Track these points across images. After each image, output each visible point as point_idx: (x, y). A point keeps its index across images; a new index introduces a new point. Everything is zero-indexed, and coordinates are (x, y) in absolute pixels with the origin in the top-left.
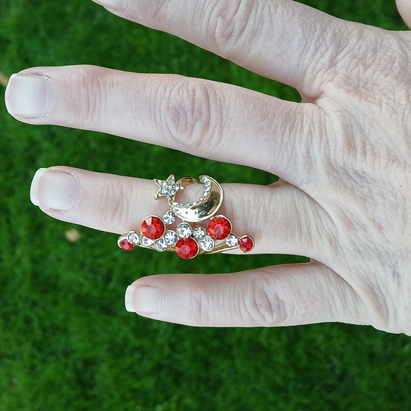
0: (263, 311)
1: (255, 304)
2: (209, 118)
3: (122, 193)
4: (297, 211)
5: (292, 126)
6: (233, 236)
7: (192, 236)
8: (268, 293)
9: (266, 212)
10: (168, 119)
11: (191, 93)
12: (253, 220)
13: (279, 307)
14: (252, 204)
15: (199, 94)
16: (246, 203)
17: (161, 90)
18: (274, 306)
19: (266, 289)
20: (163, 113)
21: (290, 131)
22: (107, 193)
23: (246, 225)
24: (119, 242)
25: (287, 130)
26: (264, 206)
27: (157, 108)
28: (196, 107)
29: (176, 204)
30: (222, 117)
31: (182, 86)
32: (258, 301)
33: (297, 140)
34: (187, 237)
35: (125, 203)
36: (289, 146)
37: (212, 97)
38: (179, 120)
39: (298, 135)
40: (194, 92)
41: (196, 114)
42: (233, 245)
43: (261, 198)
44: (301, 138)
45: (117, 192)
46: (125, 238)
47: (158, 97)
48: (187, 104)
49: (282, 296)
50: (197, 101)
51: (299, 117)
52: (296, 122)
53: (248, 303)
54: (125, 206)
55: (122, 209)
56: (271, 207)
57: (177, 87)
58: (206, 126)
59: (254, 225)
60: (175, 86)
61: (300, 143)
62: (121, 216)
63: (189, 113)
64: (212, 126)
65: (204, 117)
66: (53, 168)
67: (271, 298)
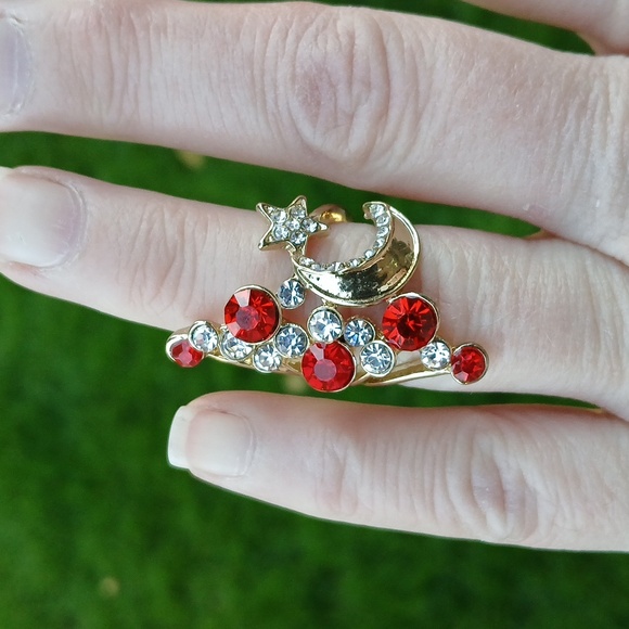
0: (484, 503)
1: (469, 488)
2: (387, 97)
3: (182, 233)
4: (590, 294)
5: (583, 106)
6: (440, 345)
7: (342, 339)
8: (502, 465)
9: (515, 291)
10: (295, 104)
11: (344, 40)
12: (487, 307)
13: (522, 501)
14: (484, 271)
15: (363, 41)
16: (470, 267)
17: (274, 37)
18: (511, 497)
19: (500, 457)
20: (281, 89)
21: (578, 118)
22: (149, 231)
23: (467, 318)
24: (168, 346)
25: (571, 116)
26: (513, 278)
27: (268, 79)
28: (358, 72)
29: (307, 261)
30: (417, 92)
31: (325, 27)
32: (478, 481)
33: (596, 137)
34: (331, 340)
35: (188, 255)
36: (575, 153)
37: (391, 47)
38: (318, 103)
39: (597, 126)
40: (352, 37)
41: (357, 88)
42: (438, 365)
43: (505, 258)
44: (605, 133)
45: (171, 230)
46: (185, 336)
47: (270, 52)
48: (337, 65)
49: (535, 480)
50: (359, 60)
51: (597, 87)
52: (592, 96)
53: (454, 482)
54: (188, 265)
55: (181, 269)
56: (530, 280)
57: (312, 29)
58: (383, 114)
59: (486, 319)
60: (307, 27)
61: (604, 146)
62: (177, 285)
63: (342, 88)
64: (394, 113)
65: (375, 95)
66: (24, 170)
67: (509, 477)
